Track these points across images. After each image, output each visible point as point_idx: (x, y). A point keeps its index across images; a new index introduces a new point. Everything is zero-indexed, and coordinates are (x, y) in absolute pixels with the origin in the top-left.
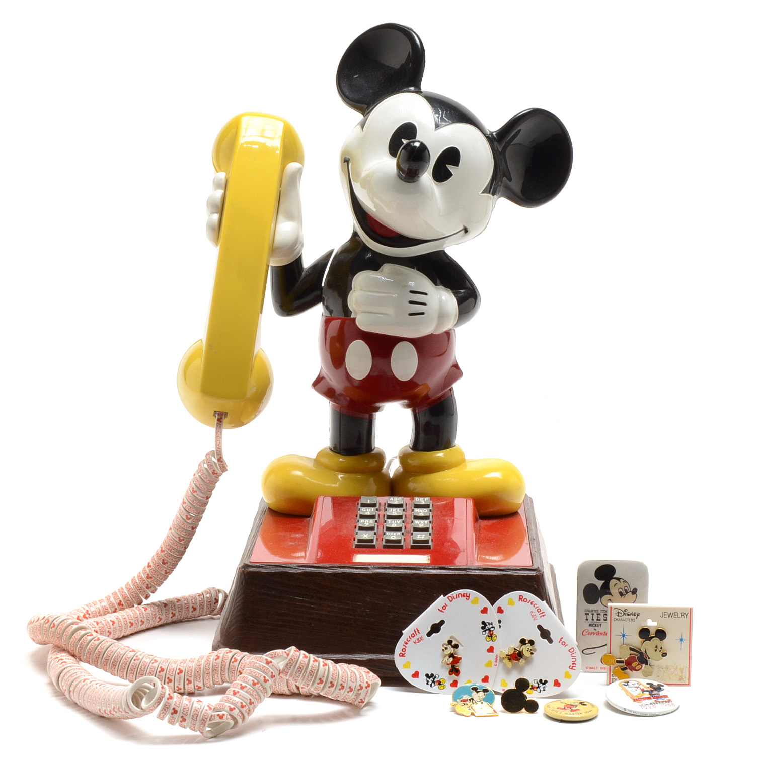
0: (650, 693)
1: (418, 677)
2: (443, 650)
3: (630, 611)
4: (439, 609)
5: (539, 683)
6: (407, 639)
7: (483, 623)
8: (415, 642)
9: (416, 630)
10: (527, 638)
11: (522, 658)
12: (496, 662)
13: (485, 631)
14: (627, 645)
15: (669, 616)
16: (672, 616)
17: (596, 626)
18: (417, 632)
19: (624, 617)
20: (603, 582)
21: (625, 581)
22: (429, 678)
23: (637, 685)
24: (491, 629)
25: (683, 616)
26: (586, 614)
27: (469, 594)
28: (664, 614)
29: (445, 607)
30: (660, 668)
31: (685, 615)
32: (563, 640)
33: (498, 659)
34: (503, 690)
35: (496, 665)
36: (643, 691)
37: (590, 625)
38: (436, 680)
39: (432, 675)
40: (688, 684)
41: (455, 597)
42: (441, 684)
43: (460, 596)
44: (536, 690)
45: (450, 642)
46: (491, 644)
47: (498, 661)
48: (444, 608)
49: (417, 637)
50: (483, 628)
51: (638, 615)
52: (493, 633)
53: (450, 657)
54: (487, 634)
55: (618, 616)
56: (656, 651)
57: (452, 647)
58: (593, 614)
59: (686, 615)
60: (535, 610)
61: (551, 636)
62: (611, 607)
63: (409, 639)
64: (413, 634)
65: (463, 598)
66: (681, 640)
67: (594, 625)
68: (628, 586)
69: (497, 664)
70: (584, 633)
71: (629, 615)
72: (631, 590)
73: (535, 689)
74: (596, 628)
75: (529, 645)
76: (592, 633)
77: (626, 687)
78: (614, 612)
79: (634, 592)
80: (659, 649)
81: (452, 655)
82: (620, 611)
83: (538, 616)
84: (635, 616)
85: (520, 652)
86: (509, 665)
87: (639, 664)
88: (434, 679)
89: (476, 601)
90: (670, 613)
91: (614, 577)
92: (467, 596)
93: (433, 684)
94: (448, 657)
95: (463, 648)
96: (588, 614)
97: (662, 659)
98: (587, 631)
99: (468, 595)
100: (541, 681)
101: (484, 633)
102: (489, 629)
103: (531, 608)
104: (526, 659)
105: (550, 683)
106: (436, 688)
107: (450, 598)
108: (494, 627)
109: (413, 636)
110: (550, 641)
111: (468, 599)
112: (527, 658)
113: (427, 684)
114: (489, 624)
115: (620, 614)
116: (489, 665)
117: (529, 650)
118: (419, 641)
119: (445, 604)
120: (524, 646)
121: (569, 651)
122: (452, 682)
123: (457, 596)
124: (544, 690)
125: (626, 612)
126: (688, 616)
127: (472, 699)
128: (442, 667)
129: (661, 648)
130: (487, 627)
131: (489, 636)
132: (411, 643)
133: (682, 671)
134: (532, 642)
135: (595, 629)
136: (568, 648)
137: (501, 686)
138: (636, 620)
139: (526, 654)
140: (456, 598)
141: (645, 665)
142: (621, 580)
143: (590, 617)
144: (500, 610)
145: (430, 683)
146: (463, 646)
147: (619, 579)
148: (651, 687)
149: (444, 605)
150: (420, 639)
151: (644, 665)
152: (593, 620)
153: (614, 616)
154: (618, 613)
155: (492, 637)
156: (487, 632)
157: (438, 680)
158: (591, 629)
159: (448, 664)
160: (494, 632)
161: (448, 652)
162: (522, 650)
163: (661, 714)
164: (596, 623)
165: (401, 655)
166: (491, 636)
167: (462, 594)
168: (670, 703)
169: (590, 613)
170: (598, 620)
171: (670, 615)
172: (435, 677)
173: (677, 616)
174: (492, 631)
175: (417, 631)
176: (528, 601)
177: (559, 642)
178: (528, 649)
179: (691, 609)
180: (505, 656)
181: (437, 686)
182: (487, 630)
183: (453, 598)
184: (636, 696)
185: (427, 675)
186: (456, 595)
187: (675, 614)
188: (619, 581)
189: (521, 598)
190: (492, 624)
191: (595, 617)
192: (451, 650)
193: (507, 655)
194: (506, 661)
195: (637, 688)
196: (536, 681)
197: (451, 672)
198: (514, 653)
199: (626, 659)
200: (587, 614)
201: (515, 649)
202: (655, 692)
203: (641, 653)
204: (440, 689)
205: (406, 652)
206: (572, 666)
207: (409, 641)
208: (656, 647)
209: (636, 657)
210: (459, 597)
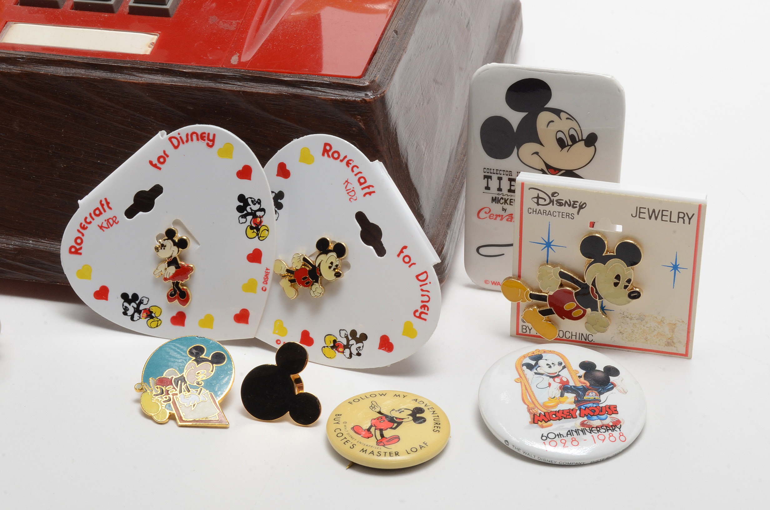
0: (578, 395)
1: (106, 299)
2: (157, 249)
3: (564, 197)
4: (151, 162)
5: (350, 338)
6: (86, 218)
7: (241, 198)
8: (101, 227)
9: (104, 202)
10: (333, 238)
11: (317, 282)
12: (265, 282)
13: (244, 216)
14: (554, 265)
15: (650, 218)
16: (656, 218)
17: (506, 201)
18: (105, 207)
19: (550, 208)
20: (524, 114)
21: (571, 118)
22: (129, 302)
23: (556, 369)
24: (258, 214)
25: (681, 220)
26: (485, 177)
27: (214, 135)
28: (639, 212)
29: (163, 158)
30: (625, 317)
31: (686, 218)
32: (406, 252)
33: (270, 276)
34: (278, 342)
35: (264, 290)
36: (565, 388)
37: (494, 200)
38: (142, 307)
39: (135, 297)
40: (686, 355)
41: (185, 139)
42: (152, 317)
43: (194, 137)
44: (343, 352)
45: (170, 234)
46: (256, 244)
47: (269, 281)
48: (162, 160)
49: (105, 216)
50: (240, 209)
51: (581, 207)
52: (261, 222)
53: (169, 264)
54: (248, 223)
55: (538, 204)
56: (616, 284)
57: (175, 244)
58: (500, 179)
59: (690, 219)
60: (354, 180)
61: (383, 240)
62: (523, 184)
63: (89, 219)
64: (98, 209)
65: (201, 141)
66: (675, 267)
67: (502, 201)
68: (577, 128)
69: (268, 286)
70: (482, 214)
71: (560, 204)
72: (584, 138)
73: (341, 350)
74: (506, 206)
75: (334, 254)
76: (497, 216)
77: (529, 374)
78: (529, 195)
79: (591, 140)
80: (622, 282)
81: (173, 262)
82: (542, 195)
83: (360, 192)
84: (574, 207)
85: (314, 266)
86: (291, 292)
87: (577, 307)
88: (139, 305)
89: (227, 152)
90: (654, 211)
91: (549, 105)
92: (209, 139)
93: (136, 316)
94: (166, 265)
95: (199, 247)
96: (490, 177)
97: (629, 302)
98: (487, 210)
99: (211, 138)
100: (353, 333)
101: (243, 220)
102: (253, 214)
103: (347, 173)
104: (326, 284)
105: (372, 343)
106: (142, 323)
107: (174, 140)
108: (263, 210)
109: (97, 213)
110: (381, 251)
111: (211, 146)
112: (328, 282)
113: (125, 313)
114: (254, 202)
115: (541, 201)
116: (250, 287)
117: (334, 267)
118: (110, 225)
119: (164, 152)
120: (323, 257)
121: (417, 277)
122: (174, 314)
123: (190, 137)
124: (359, 354)
125: (555, 199)
126: (694, 220)
127: (183, 379)
128: (156, 281)
129: (629, 281)
130: (248, 209)
131: (252, 228)
132: (93, 228)
133: (673, 327)
134: (340, 250)
135: (504, 210)
136: (416, 270)
137: (274, 333)
138: (576, 215)
139: (327, 274)
140: (187, 141)
141: (592, 310)
142: (562, 114)
143: (494, 184)
144: (283, 171)
145: (131, 311)
146: (198, 243)
147: (557, 112)
148: (586, 376)
149: (163, 154)
150: (111, 221)
151: (589, 310)
152: (500, 189)
153: (529, 203)
154: (538, 198)
155: (258, 230)
156: (249, 218)
157: (147, 307)
158: (497, 208)
159: (166, 279)
160: (263, 219)
161: (166, 254)
162: (319, 265)
163: (589, 461)
164: (506, 197)
165: (73, 250)
166: (256, 227)
167: (199, 134)
168: (616, 433)
169: (495, 177)
170: (510, 191)
171: (653, 215)
172: (141, 302)
173: (668, 218)
174: (260, 217)
175: (105, 204)
176: (341, 158)
177: (399, 255)
178: (332, 263)
179: (700, 206)
180: (284, 273)
181: (143, 321)
182: (248, 214)
183: (180, 141)
184: (544, 406)
185: (125, 296)
186: (187, 135)
187: (664, 213)
188: (559, 116)
189: (327, 150)
190: (259, 202)
191: (505, 185)
192: (171, 250)
193: (288, 271)
194: (285, 283)
195: (553, 377)
196: (343, 333)
197: (171, 296)
198: (301, 269)
199: (551, 293)
200: (488, 177)
201: (305, 259)
202: (591, 395)
203: (585, 287)
204: (151, 327)
205: (82, 245)
206: (420, 310)
207: (90, 223)
208: (618, 277)
209: (574, 292)
210: (192, 140)
